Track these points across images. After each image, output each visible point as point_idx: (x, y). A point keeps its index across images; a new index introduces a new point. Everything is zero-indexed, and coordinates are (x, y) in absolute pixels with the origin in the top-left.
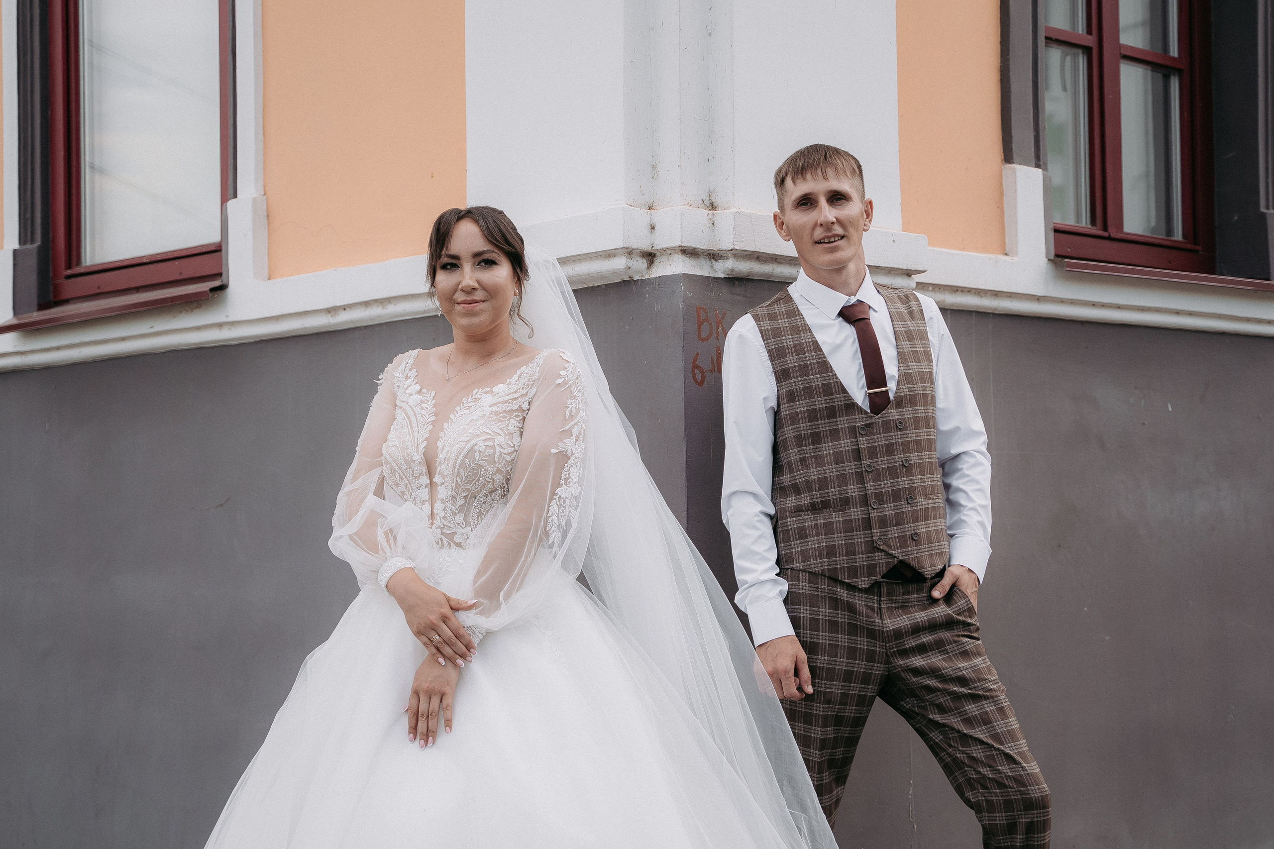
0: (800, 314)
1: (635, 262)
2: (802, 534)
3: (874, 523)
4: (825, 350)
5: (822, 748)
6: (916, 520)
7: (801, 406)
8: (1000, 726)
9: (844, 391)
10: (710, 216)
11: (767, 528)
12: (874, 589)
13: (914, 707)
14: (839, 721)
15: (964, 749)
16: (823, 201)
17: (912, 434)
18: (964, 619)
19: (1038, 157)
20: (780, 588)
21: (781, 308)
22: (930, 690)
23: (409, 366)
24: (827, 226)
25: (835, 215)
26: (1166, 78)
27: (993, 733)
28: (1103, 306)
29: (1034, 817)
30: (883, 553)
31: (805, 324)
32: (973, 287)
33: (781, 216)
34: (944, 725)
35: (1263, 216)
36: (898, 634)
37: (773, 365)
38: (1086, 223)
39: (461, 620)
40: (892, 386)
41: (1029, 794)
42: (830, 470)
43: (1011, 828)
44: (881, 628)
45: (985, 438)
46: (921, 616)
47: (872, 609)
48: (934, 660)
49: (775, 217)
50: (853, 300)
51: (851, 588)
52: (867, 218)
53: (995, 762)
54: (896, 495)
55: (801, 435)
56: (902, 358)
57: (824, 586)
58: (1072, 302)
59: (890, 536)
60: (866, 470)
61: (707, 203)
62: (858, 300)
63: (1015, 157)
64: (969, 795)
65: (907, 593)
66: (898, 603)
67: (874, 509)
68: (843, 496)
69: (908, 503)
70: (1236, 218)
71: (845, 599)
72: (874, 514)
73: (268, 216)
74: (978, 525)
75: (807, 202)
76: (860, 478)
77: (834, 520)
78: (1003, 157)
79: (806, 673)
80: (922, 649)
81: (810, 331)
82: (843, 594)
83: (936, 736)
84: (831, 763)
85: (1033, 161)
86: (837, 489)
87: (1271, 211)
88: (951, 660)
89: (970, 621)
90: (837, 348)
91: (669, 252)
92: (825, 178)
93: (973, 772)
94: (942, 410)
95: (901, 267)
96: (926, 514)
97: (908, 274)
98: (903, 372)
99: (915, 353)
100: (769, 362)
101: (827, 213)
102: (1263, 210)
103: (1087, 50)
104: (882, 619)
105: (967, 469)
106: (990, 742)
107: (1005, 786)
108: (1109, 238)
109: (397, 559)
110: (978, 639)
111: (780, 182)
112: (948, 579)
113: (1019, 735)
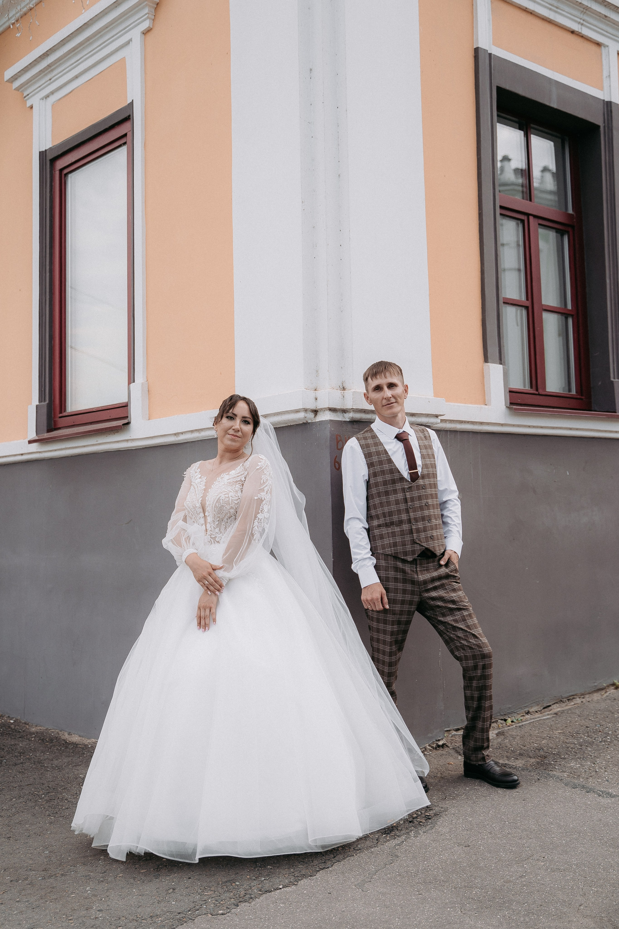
0: (377, 437)
1: (308, 415)
2: (382, 537)
3: (414, 531)
4: (390, 453)
5: (392, 635)
6: (432, 529)
7: (380, 479)
8: (470, 622)
9: (399, 472)
10: (342, 393)
11: (365, 534)
12: (414, 562)
13: (431, 615)
14: (399, 623)
15: (454, 633)
16: (385, 388)
17: (429, 491)
18: (453, 574)
19: (500, 359)
20: (372, 561)
21: (369, 435)
22: (438, 607)
23: (197, 468)
24: (388, 399)
25: (392, 394)
26: (566, 318)
27: (467, 625)
28: (534, 427)
29: (486, 662)
30: (418, 545)
31: (380, 442)
32: (470, 420)
33: (367, 394)
34: (445, 622)
35: (612, 382)
36: (425, 582)
37: (366, 460)
38: (528, 388)
39: (217, 574)
40: (419, 469)
41: (484, 651)
42: (393, 508)
43: (475, 667)
44: (417, 580)
45: (457, 493)
46: (435, 574)
47: (413, 571)
48: (441, 593)
49: (365, 394)
50: (401, 431)
51: (404, 561)
52: (406, 393)
53: (468, 638)
54: (423, 519)
55: (380, 492)
56: (423, 457)
57: (392, 562)
58: (519, 426)
59: (421, 537)
60: (410, 508)
61: (341, 387)
62: (404, 431)
63: (489, 360)
64: (457, 653)
65: (428, 563)
66: (425, 568)
67: (414, 525)
68: (400, 519)
69: (429, 522)
70: (600, 383)
71: (401, 567)
72: (414, 527)
73: (148, 391)
74: (457, 532)
75: (378, 388)
76: (407, 511)
77: (396, 530)
78: (484, 360)
79: (386, 600)
80: (435, 588)
81: (383, 445)
82: (400, 565)
83: (442, 627)
84: (396, 642)
85: (498, 361)
86: (397, 516)
87: (616, 380)
88: (448, 592)
89: (456, 575)
90: (395, 452)
91: (324, 410)
92: (386, 377)
93: (458, 643)
94: (440, 481)
95: (432, 414)
96: (436, 527)
97: (437, 416)
98: (424, 463)
99: (428, 454)
100: (365, 459)
101: (388, 393)
102: (612, 379)
103: (527, 308)
104: (417, 576)
105: (451, 507)
106: (466, 629)
107: (473, 649)
108: (539, 394)
109: (189, 549)
110: (459, 583)
111: (366, 380)
112: (447, 556)
113: (478, 626)
